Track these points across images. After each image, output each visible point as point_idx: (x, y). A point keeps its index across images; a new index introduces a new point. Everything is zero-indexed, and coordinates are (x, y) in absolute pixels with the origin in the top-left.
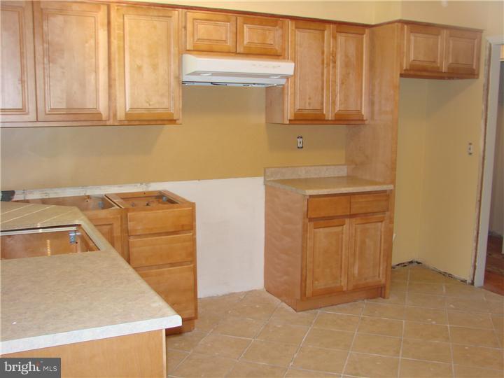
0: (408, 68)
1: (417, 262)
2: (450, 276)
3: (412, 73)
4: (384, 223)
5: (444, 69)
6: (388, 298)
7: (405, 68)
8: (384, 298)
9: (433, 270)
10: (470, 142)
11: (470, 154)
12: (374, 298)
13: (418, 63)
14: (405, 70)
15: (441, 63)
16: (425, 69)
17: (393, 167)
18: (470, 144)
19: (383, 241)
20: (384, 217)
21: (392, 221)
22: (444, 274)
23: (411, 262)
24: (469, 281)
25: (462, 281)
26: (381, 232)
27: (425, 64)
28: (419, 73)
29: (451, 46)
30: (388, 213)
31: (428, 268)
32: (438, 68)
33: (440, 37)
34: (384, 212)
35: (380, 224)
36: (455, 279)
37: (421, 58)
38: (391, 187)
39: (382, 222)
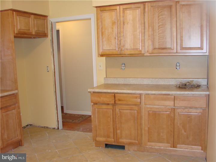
0: (18, 33)
1: (30, 125)
2: (47, 127)
3: (19, 35)
4: (15, 110)
5: (34, 33)
6: (24, 145)
7: (16, 33)
8: (22, 146)
9: (39, 127)
10: (48, 66)
11: (48, 71)
12: (17, 147)
13: (21, 30)
14: (16, 34)
15: (32, 30)
16: (25, 34)
17: (15, 82)
18: (47, 67)
19: (16, 118)
20: (15, 107)
21: (19, 108)
22: (44, 127)
23: (27, 125)
24: (56, 128)
25: (53, 129)
26: (15, 114)
27: (25, 31)
28: (22, 36)
29: (35, 22)
30: (17, 105)
31: (36, 127)
32: (31, 33)
33: (30, 18)
34: (15, 104)
35: (14, 110)
36: (50, 128)
37: (23, 28)
38: (16, 91)
39: (15, 109)
